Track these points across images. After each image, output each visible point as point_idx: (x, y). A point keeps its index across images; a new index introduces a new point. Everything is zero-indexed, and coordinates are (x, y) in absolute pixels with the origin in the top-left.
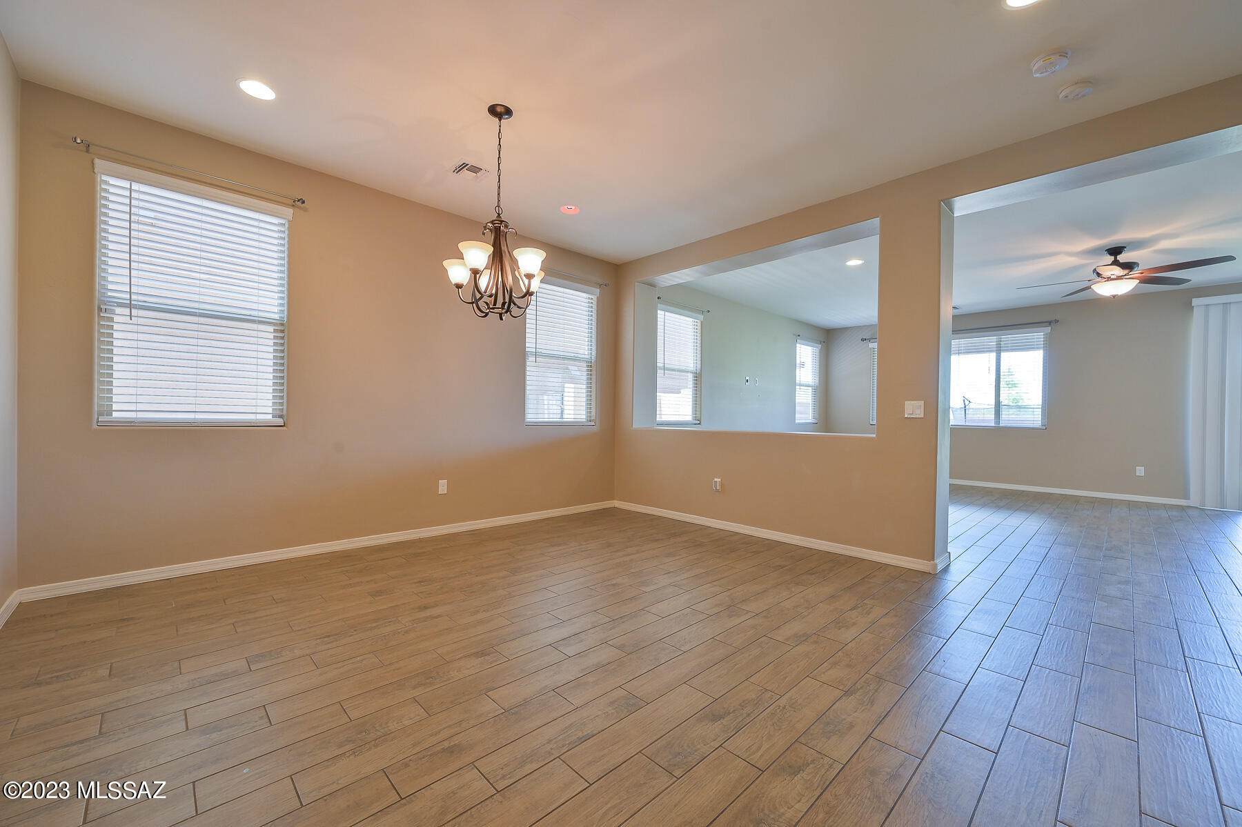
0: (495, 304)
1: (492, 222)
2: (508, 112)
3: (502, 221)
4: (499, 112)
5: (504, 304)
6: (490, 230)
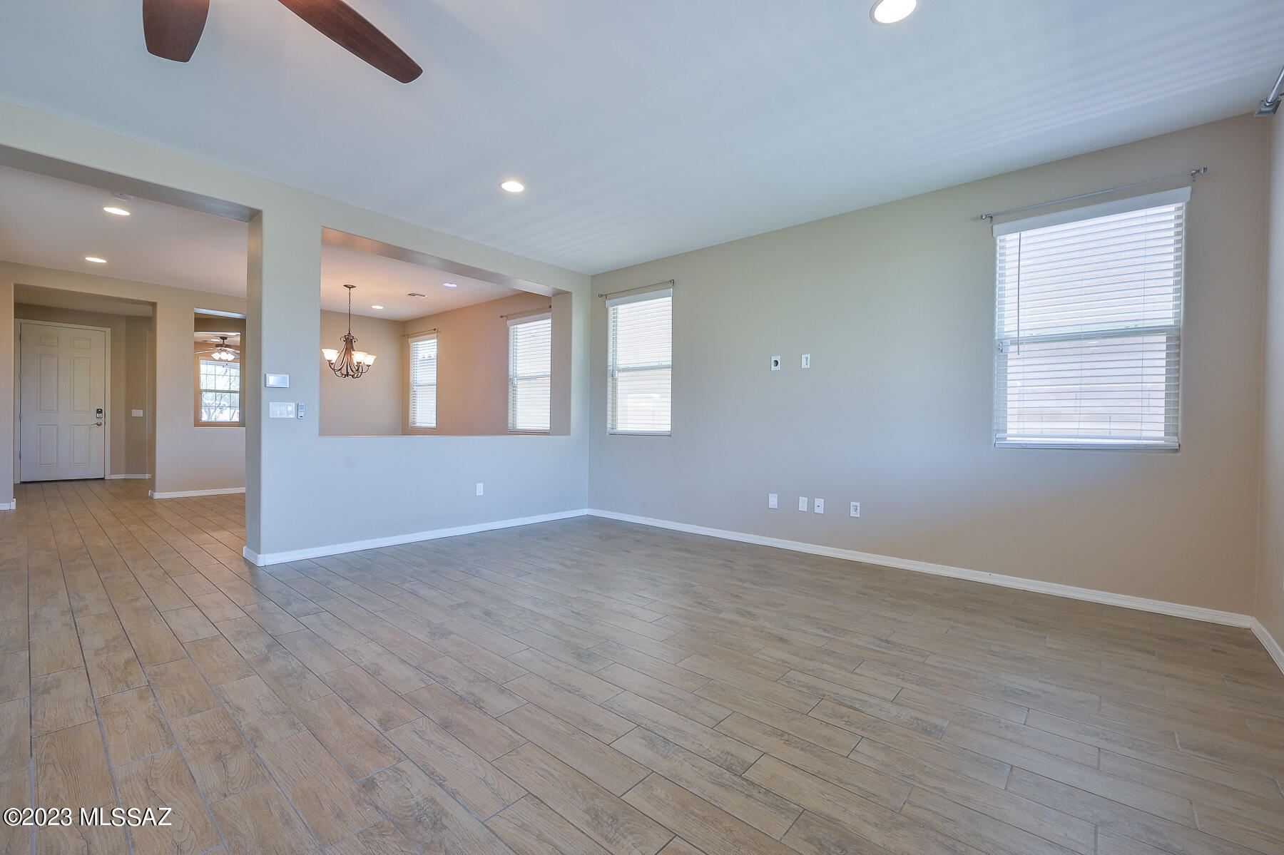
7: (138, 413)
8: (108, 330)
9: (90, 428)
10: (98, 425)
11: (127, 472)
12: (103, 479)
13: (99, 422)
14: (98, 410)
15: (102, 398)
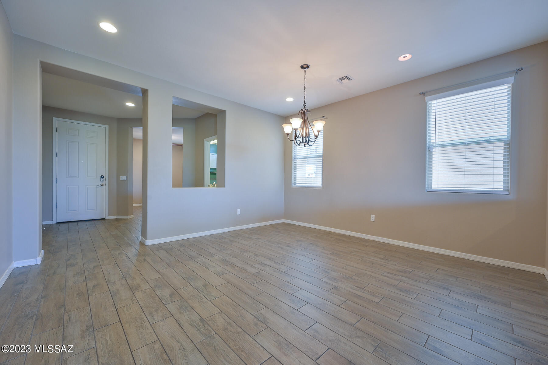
0: (303, 141)
1: (302, 110)
2: (308, 67)
3: (305, 109)
4: (305, 67)
5: (306, 141)
6: (301, 113)
7: (123, 178)
8: (107, 127)
9: (97, 187)
10: (102, 185)
11: (118, 214)
12: (104, 219)
13: (102, 183)
14: (101, 176)
15: (104, 170)
